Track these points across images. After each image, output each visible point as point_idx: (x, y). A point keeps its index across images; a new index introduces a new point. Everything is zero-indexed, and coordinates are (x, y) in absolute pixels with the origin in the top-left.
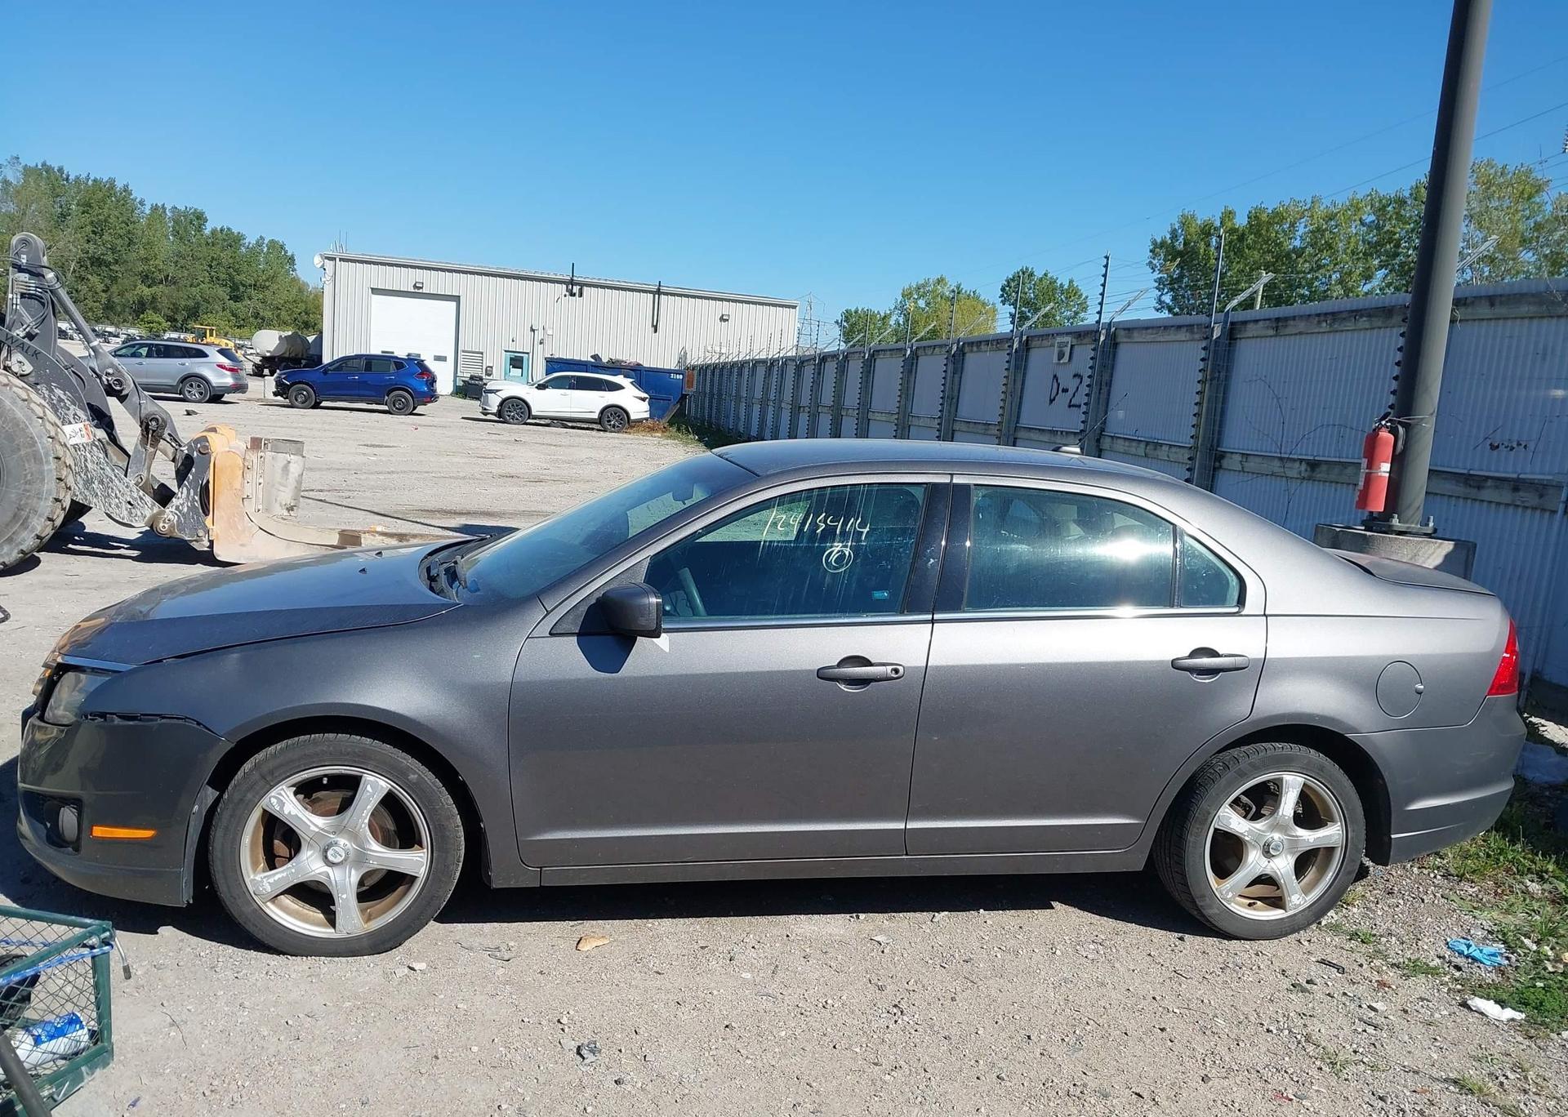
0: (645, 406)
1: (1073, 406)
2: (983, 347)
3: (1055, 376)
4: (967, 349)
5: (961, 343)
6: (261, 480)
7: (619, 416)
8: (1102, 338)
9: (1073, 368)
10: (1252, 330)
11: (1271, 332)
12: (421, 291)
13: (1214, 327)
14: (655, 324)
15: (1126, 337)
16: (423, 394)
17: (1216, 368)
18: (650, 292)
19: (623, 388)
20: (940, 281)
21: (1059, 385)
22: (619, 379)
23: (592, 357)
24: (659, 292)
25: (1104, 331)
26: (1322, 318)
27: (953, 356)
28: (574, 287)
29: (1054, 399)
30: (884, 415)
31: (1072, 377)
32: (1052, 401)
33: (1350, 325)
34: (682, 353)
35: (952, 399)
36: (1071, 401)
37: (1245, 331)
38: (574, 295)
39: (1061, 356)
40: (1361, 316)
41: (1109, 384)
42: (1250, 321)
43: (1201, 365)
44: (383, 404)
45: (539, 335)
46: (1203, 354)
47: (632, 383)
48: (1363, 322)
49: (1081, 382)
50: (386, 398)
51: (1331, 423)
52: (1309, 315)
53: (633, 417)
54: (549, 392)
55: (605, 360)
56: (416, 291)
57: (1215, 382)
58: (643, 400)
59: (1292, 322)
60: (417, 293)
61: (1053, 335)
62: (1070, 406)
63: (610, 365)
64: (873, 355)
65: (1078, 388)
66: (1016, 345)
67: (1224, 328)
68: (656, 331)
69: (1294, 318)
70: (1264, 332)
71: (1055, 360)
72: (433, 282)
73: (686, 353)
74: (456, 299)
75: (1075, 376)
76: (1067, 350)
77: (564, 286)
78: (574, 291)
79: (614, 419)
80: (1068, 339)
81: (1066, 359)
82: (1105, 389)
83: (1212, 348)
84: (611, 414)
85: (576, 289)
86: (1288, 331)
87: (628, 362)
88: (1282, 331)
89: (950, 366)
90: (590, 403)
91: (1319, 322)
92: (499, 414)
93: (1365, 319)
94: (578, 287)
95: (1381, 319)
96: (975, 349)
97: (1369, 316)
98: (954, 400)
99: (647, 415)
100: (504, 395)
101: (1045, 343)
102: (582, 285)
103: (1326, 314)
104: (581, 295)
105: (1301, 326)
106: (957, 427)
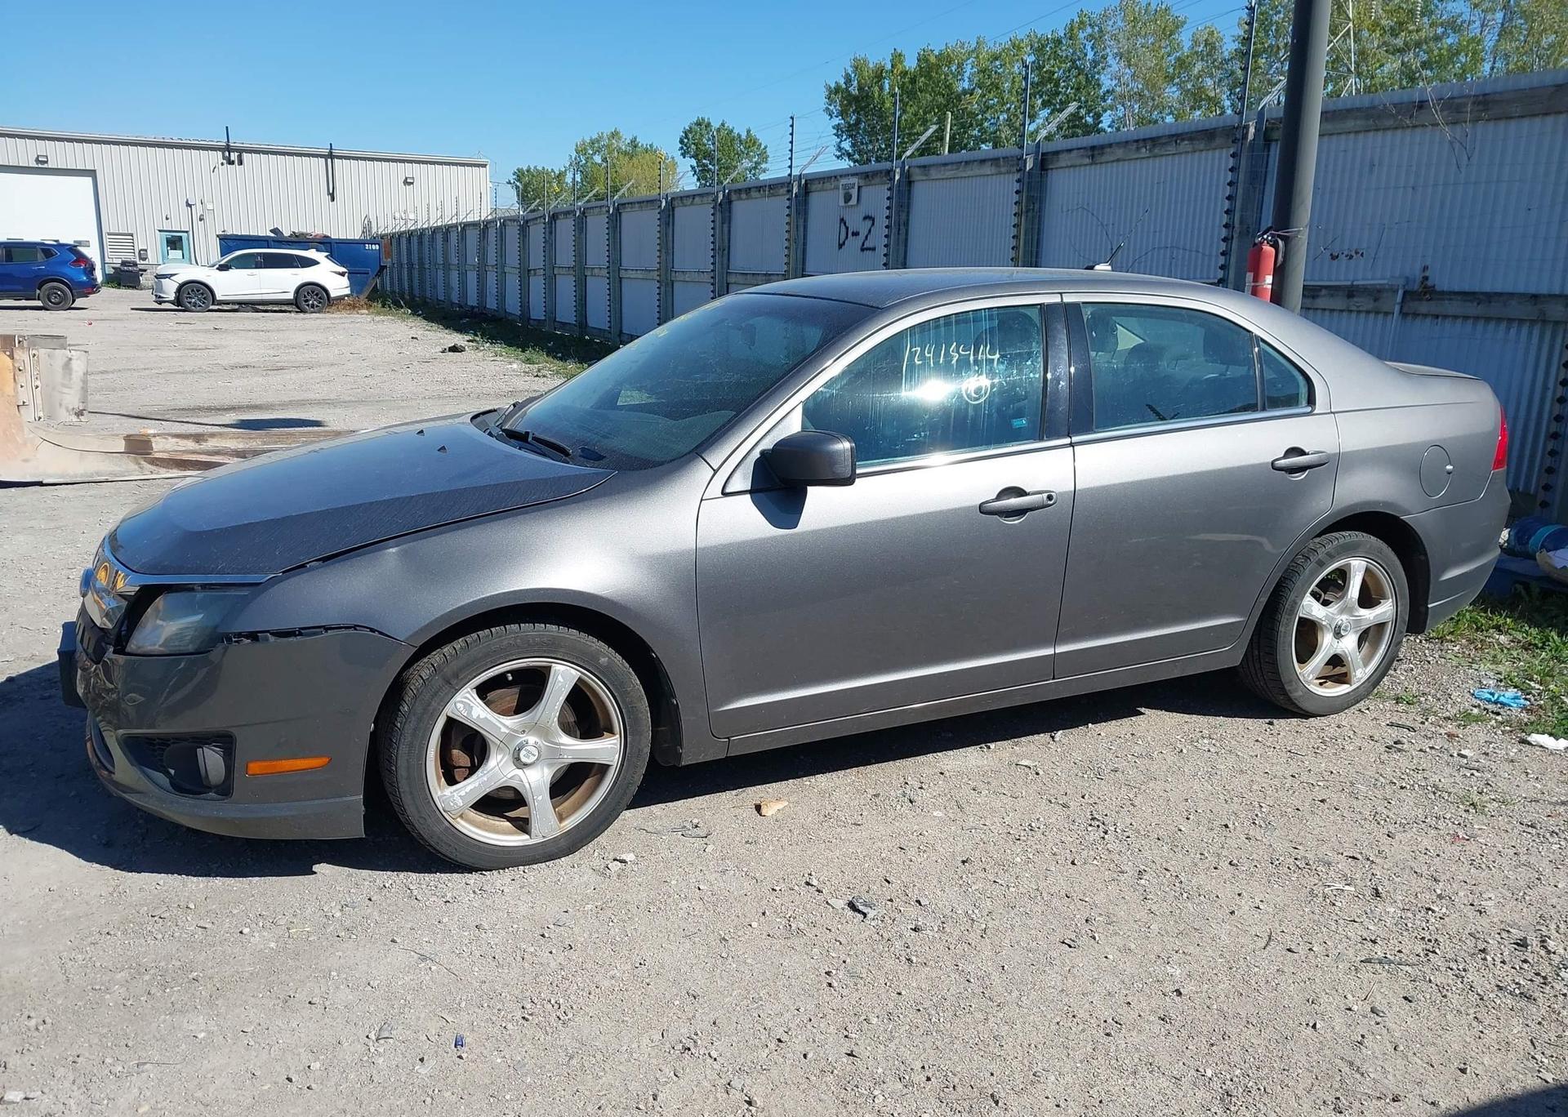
0: (345, 281)
1: (867, 249)
2: (754, 194)
3: (842, 220)
4: (734, 197)
5: (727, 191)
6: (38, 383)
7: (317, 295)
8: (897, 177)
9: (863, 210)
10: (1064, 160)
11: (1087, 161)
12: (45, 166)
13: (1026, 159)
14: (331, 192)
15: (922, 175)
16: (81, 284)
17: (1031, 199)
18: (321, 156)
19: (318, 263)
20: (615, 135)
21: (847, 228)
22: (311, 254)
23: (271, 231)
24: (331, 156)
25: (898, 170)
26: (1141, 144)
27: (720, 204)
28: (232, 154)
29: (844, 243)
30: (639, 272)
31: (861, 218)
32: (841, 246)
33: (1171, 149)
34: (366, 222)
35: (724, 250)
36: (863, 244)
37: (1058, 161)
38: (232, 163)
39: (848, 198)
40: (1183, 140)
41: (907, 224)
42: (1062, 151)
43: (1016, 198)
44: (35, 299)
45: (198, 210)
46: (1017, 186)
47: (327, 257)
48: (1185, 145)
49: (873, 224)
50: (38, 291)
51: (1163, 246)
52: (1127, 142)
53: (333, 294)
54: (234, 273)
55: (287, 233)
56: (40, 166)
57: (1030, 214)
58: (342, 274)
59: (1108, 150)
60: (41, 168)
61: (836, 177)
62: (863, 250)
63: (293, 239)
64: (618, 209)
65: (870, 231)
66: (795, 190)
67: (1035, 159)
68: (333, 200)
69: (1110, 145)
70: (1078, 162)
71: (842, 203)
72: (59, 155)
73: (370, 222)
74: (92, 173)
75: (865, 218)
76: (854, 192)
77: (220, 153)
78: (232, 158)
79: (311, 298)
80: (854, 180)
81: (854, 201)
82: (903, 230)
83: (1026, 180)
84: (308, 293)
85: (234, 156)
86: (1104, 158)
87: (313, 234)
88: (1098, 159)
89: (718, 215)
90: (282, 282)
91: (1138, 149)
92: (178, 301)
93: (1186, 142)
94: (236, 154)
95: (1203, 141)
96: (744, 196)
97: (1191, 139)
98: (726, 252)
99: (348, 291)
100: (181, 279)
101: (827, 185)
102: (241, 151)
103: (1144, 140)
104: (241, 163)
105: (1120, 153)
106: (732, 279)
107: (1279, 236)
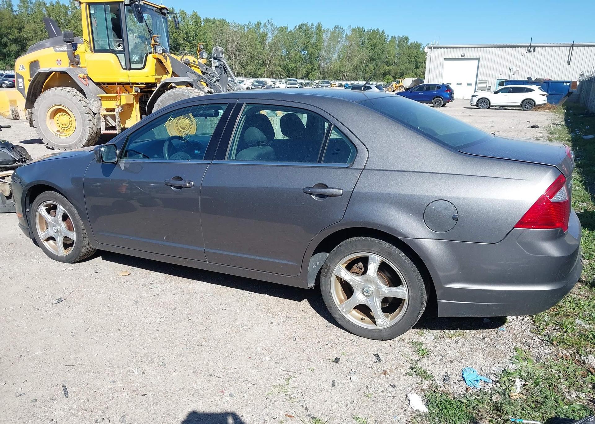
0: (545, 98)
7: (530, 103)
12: (464, 57)
14: (569, 61)
16: (448, 98)
18: (568, 46)
19: (534, 90)
22: (534, 87)
23: (527, 78)
24: (573, 46)
28: (531, 48)
34: (582, 73)
38: (530, 52)
44: (431, 103)
45: (513, 71)
47: (539, 88)
50: (433, 100)
53: (537, 103)
54: (500, 94)
55: (533, 79)
56: (462, 57)
58: (544, 95)
63: (535, 81)
68: (569, 64)
72: (469, 53)
73: (583, 74)
74: (478, 59)
77: (527, 48)
78: (531, 50)
79: (528, 105)
84: (527, 103)
85: (532, 49)
87: (545, 79)
90: (517, 98)
92: (477, 105)
94: (533, 48)
99: (545, 102)
100: (479, 97)
102: (535, 47)
104: (534, 51)
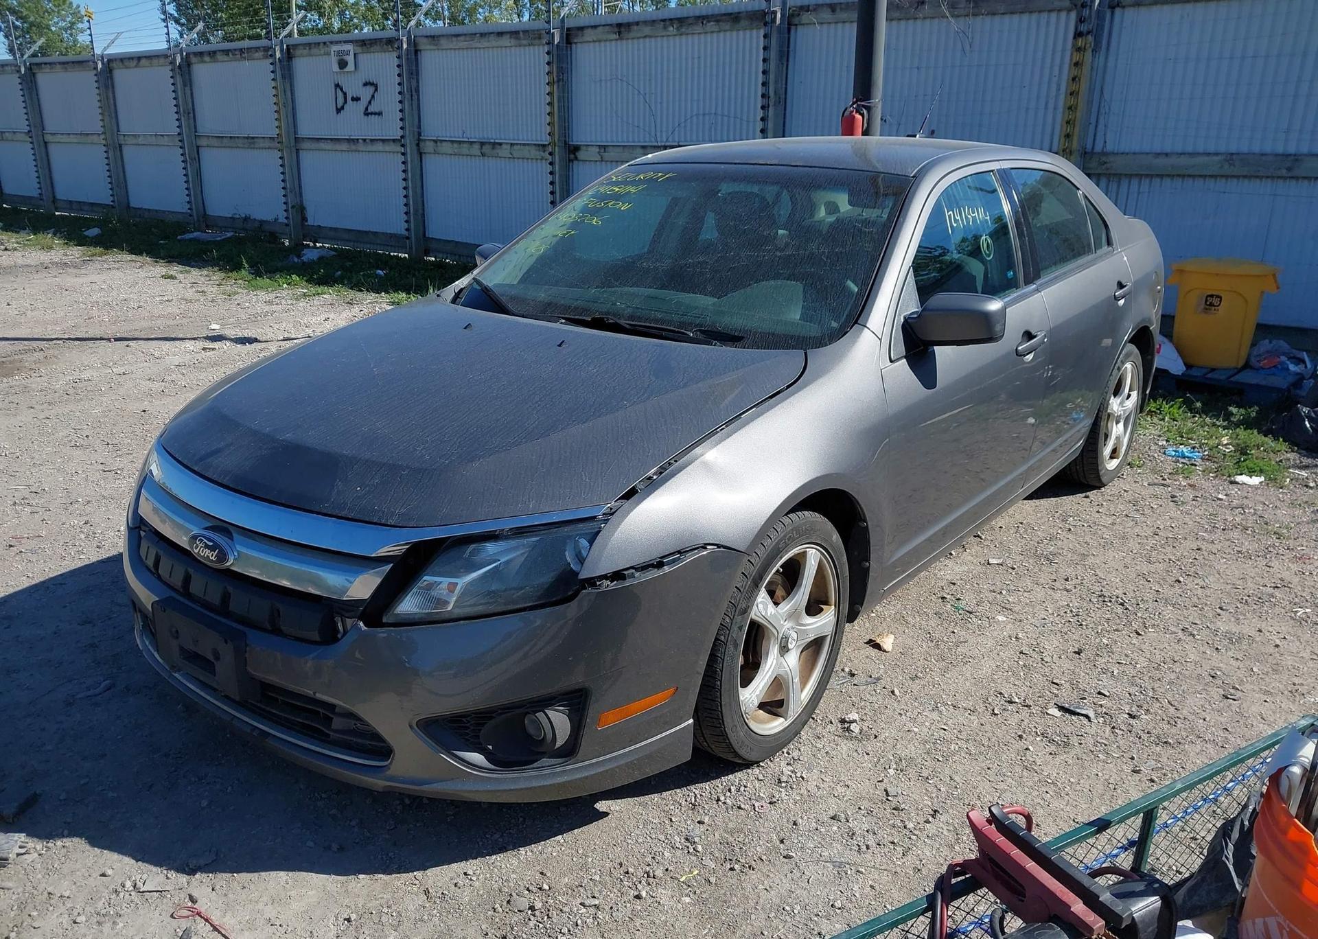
1: (372, 114)
2: (219, 57)
3: (337, 86)
4: (193, 59)
5: (184, 54)
8: (405, 46)
9: (363, 76)
10: (589, 35)
11: (616, 36)
13: (553, 33)
15: (430, 45)
17: (561, 70)
21: (345, 94)
25: (405, 39)
26: (668, 23)
27: (180, 67)
29: (343, 108)
30: (71, 136)
31: (361, 84)
32: (339, 110)
33: (698, 29)
35: (189, 113)
36: (367, 109)
37: (583, 36)
39: (343, 64)
40: (709, 22)
41: (417, 91)
42: (588, 27)
43: (547, 68)
46: (547, 58)
48: (711, 26)
49: (376, 90)
51: (707, 112)
52: (654, 21)
57: (561, 83)
59: (635, 27)
61: (325, 43)
62: (367, 114)
64: (31, 69)
65: (373, 96)
66: (278, 55)
67: (561, 34)
69: (637, 23)
70: (605, 37)
71: (336, 68)
75: (366, 84)
76: (350, 59)
80: (350, 47)
81: (351, 67)
82: (415, 97)
83: (555, 52)
86: (632, 35)
88: (624, 35)
89: (179, 79)
91: (665, 28)
93: (712, 23)
95: (729, 23)
96: (207, 59)
97: (718, 21)
98: (192, 115)
101: (315, 51)
103: (671, 20)
105: (647, 30)
107: (863, 106)
